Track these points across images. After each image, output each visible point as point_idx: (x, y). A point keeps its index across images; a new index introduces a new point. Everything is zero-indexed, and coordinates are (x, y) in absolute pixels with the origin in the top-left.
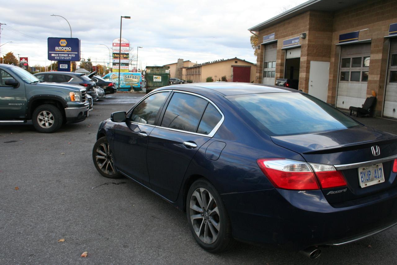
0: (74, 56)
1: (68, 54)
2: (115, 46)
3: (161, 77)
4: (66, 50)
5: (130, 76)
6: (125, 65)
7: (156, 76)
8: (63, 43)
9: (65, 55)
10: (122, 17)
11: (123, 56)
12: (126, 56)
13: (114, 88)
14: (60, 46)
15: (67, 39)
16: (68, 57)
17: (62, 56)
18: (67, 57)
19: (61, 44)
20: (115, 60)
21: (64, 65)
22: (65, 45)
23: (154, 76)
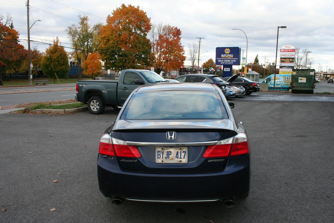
0: (235, 61)
1: (231, 60)
2: (282, 52)
3: (305, 78)
4: (229, 56)
5: (290, 78)
6: (290, 68)
7: (301, 78)
8: (227, 51)
9: (228, 61)
10: (279, 27)
11: (289, 60)
12: (292, 60)
13: (257, 87)
14: (225, 54)
15: (230, 48)
16: (231, 62)
17: (226, 62)
18: (229, 62)
19: (225, 52)
20: (282, 64)
21: (227, 68)
22: (228, 52)
23: (299, 78)
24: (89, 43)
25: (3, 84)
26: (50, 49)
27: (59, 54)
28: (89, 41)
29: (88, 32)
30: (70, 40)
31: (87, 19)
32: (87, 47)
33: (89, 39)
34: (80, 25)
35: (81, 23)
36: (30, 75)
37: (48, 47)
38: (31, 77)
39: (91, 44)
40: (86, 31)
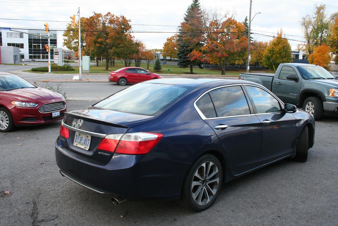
24: (323, 35)
25: (226, 74)
26: (273, 41)
27: (281, 46)
28: (323, 32)
29: (323, 22)
30: (302, 31)
31: (324, 8)
32: (321, 39)
33: (323, 30)
34: (316, 15)
35: (317, 13)
36: (248, 66)
37: (272, 39)
38: (248, 68)
39: (326, 35)
40: (321, 21)
